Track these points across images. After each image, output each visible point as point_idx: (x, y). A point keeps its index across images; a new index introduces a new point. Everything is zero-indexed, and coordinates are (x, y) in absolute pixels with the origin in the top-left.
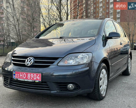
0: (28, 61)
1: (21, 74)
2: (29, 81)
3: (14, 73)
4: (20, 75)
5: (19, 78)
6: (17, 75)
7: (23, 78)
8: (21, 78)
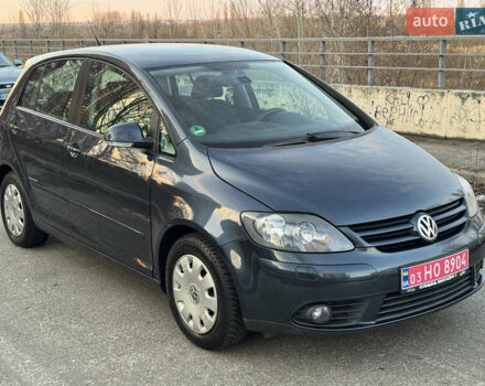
0: (427, 228)
1: (428, 270)
3: (406, 274)
4: (426, 273)
5: (423, 281)
6: (417, 276)
7: (434, 277)
8: (428, 279)
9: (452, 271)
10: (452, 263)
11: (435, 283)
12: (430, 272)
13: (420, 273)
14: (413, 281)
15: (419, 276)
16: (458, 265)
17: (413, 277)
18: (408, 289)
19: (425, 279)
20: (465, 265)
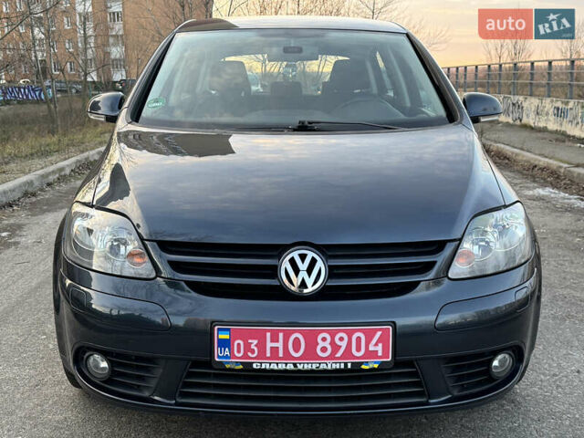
1: (275, 339)
2: (323, 366)
3: (225, 336)
4: (269, 345)
5: (262, 355)
6: (247, 344)
7: (287, 355)
8: (275, 356)
9: (338, 355)
10: (338, 343)
11: (290, 367)
12: (280, 345)
13: (255, 342)
14: (239, 351)
15: (253, 347)
16: (358, 349)
17: (239, 344)
18: (228, 363)
19: (268, 355)
20: (380, 354)
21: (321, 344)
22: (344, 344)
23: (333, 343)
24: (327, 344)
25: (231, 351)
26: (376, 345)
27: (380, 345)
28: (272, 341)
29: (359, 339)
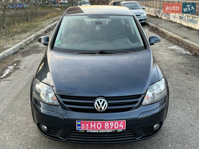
2: (106, 131)
3: (79, 123)
4: (92, 126)
5: (89, 128)
7: (96, 128)
8: (93, 129)
9: (111, 128)
10: (111, 125)
11: (97, 131)
12: (95, 126)
13: (88, 125)
14: (83, 127)
15: (87, 126)
16: (116, 127)
17: (83, 126)
18: (80, 130)
19: (91, 128)
20: (122, 127)
21: (106, 125)
22: (112, 125)
23: (109, 125)
24: (108, 125)
25: (81, 127)
26: (121, 125)
27: (122, 125)
28: (92, 125)
29: (116, 124)
